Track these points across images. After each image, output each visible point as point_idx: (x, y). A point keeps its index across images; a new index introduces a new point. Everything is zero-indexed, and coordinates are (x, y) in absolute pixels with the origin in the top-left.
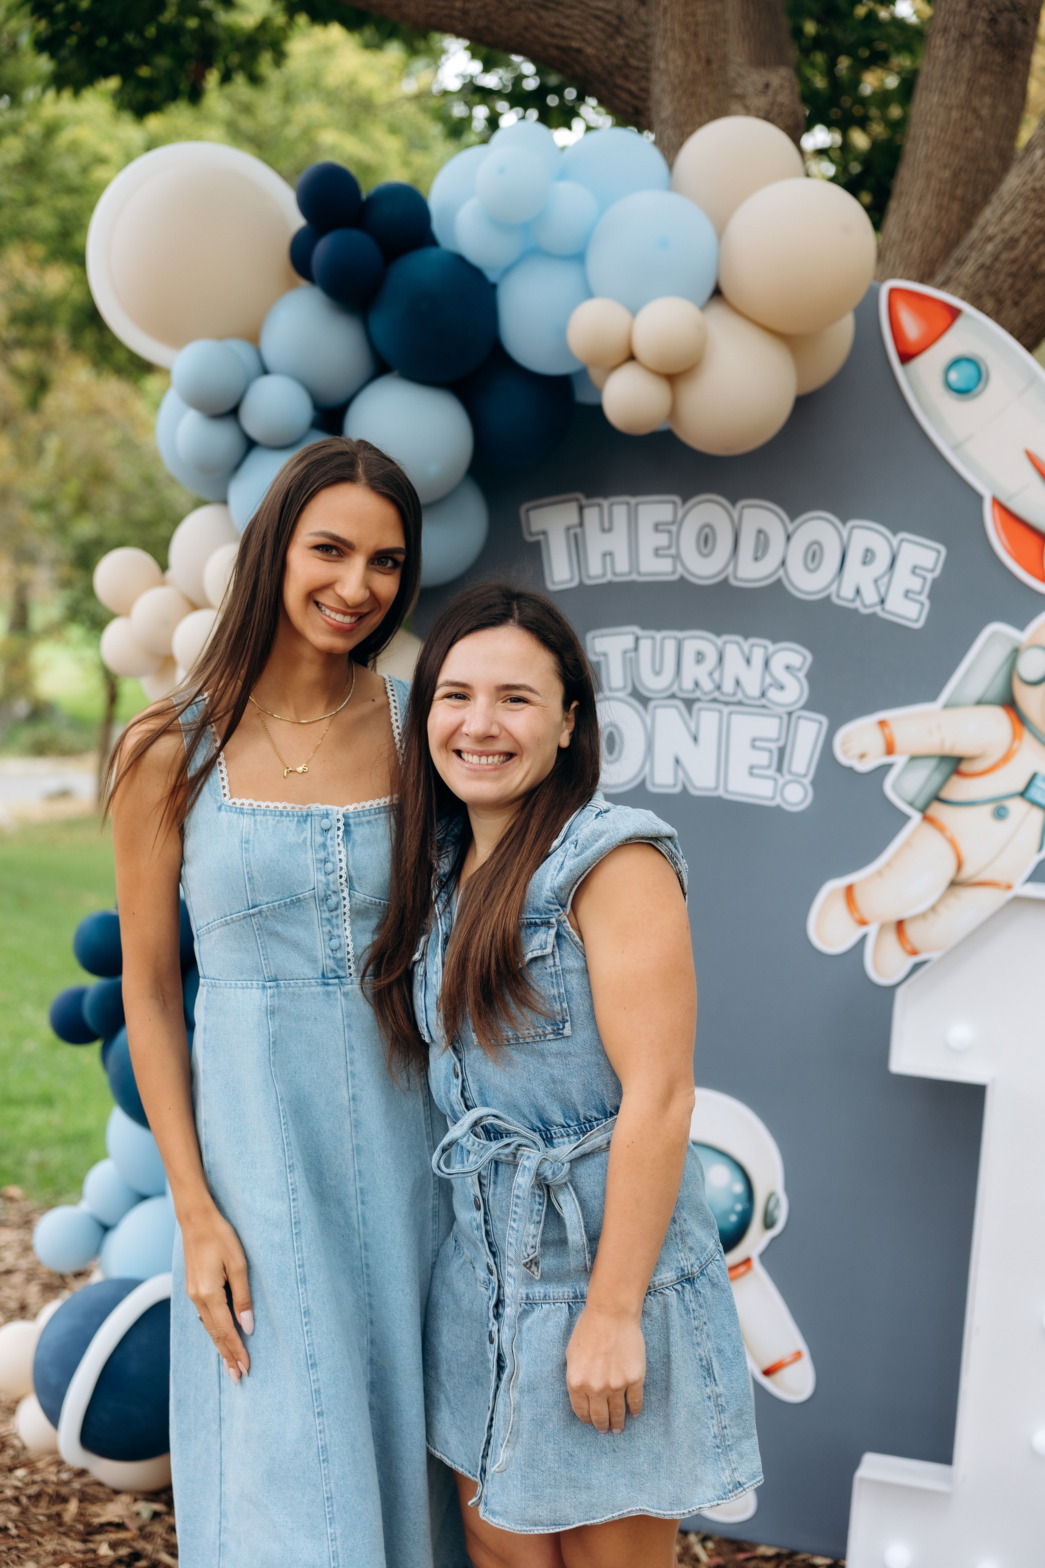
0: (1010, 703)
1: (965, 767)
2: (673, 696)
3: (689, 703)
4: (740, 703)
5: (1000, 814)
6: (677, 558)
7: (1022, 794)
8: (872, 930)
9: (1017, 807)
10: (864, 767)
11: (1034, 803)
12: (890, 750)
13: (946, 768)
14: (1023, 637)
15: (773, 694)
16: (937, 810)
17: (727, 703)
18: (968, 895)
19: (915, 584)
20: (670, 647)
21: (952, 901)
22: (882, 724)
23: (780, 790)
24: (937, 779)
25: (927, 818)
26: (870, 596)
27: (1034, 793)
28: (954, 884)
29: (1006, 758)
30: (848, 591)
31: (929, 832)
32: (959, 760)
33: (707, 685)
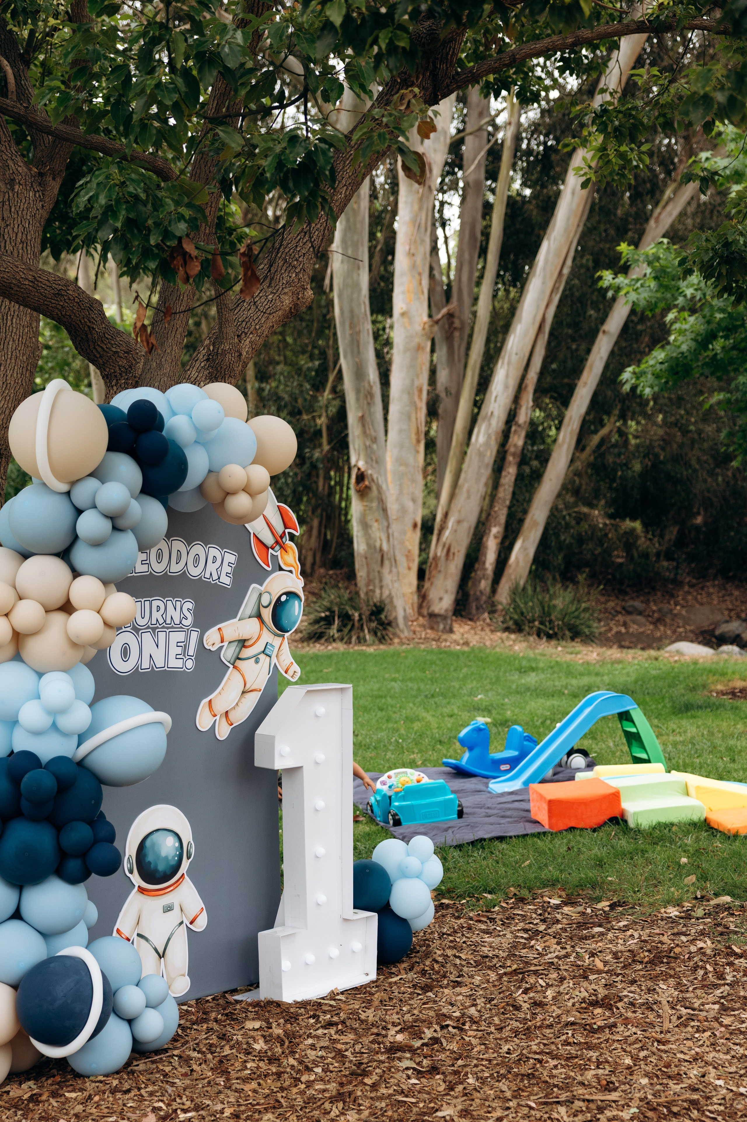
0: (259, 616)
1: (246, 644)
2: (148, 627)
3: (154, 629)
4: (172, 627)
5: (257, 662)
6: (149, 564)
7: (263, 652)
8: (218, 717)
9: (262, 657)
10: (213, 649)
11: (267, 655)
12: (222, 641)
13: (240, 645)
14: (262, 588)
15: (184, 622)
16: (239, 663)
17: (168, 628)
18: (248, 696)
19: (229, 570)
20: (147, 604)
21: (243, 700)
22: (219, 629)
23: (184, 664)
24: (238, 649)
25: (235, 667)
26: (215, 577)
27: (267, 651)
28: (243, 692)
29: (258, 638)
30: (208, 575)
31: (236, 672)
32: (245, 641)
33: (161, 621)
